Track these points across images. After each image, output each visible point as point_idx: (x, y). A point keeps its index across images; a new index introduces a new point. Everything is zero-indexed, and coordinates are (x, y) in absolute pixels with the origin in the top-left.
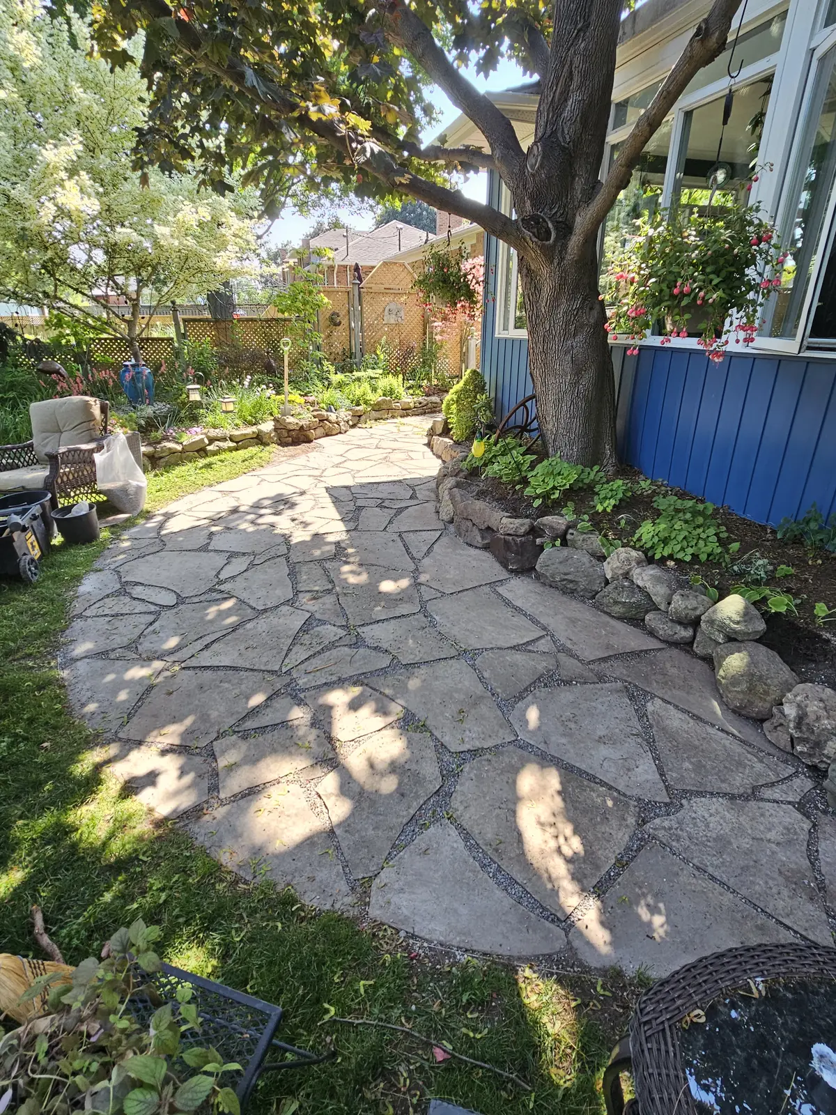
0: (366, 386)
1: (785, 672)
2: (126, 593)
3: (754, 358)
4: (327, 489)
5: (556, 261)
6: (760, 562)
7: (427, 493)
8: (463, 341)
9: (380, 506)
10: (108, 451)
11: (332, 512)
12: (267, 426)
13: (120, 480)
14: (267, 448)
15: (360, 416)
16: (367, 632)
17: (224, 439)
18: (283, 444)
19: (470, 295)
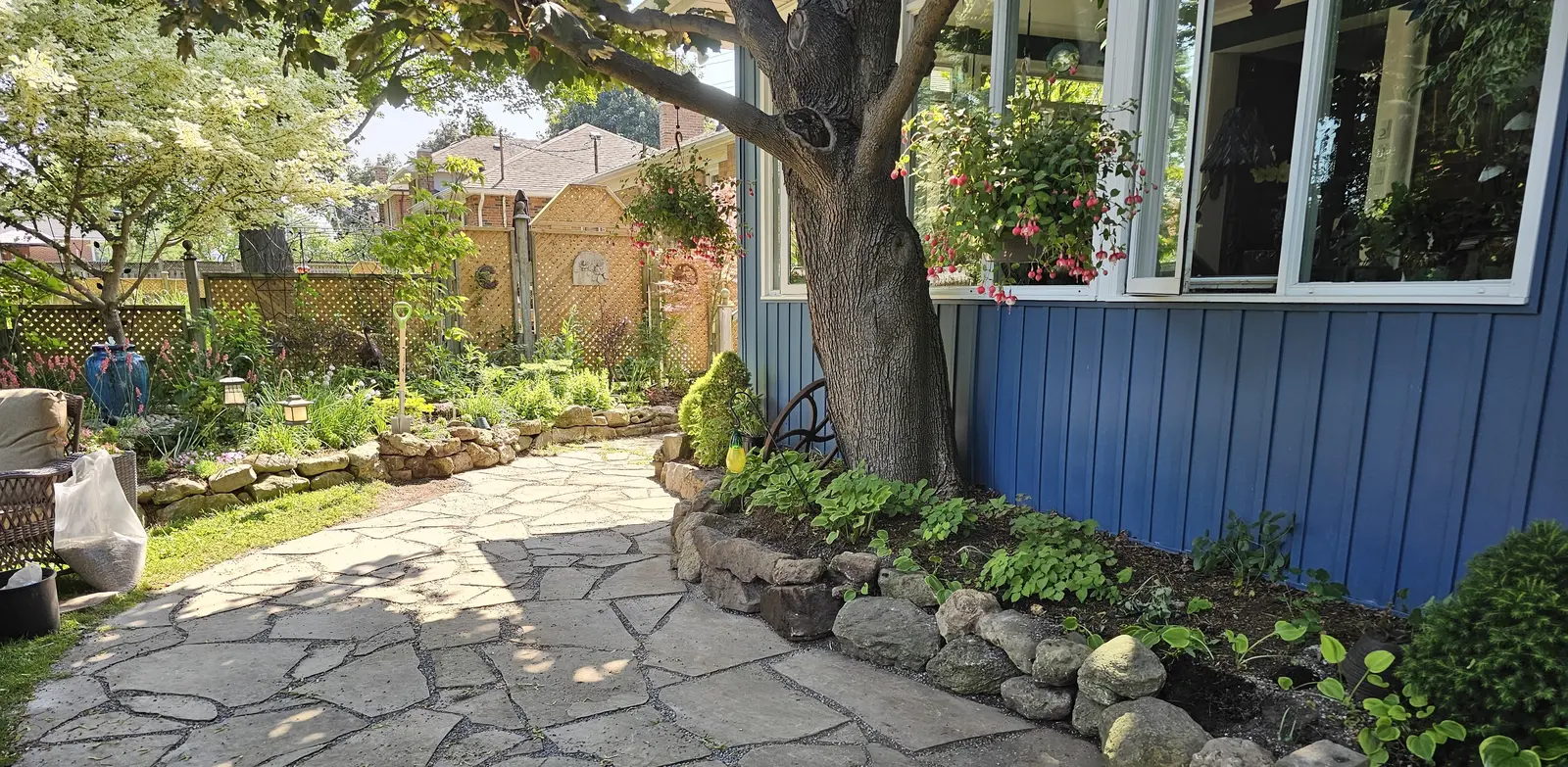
0: (544, 386)
1: (1195, 730)
2: (119, 707)
3: (1136, 308)
4: (480, 545)
5: (840, 175)
6: (1160, 592)
7: (657, 544)
8: (711, 315)
9: (577, 565)
10: (79, 480)
11: (491, 577)
12: (368, 449)
13: (97, 531)
14: (367, 487)
15: (534, 436)
16: (562, 736)
17: (286, 471)
18: (396, 480)
19: (715, 227)
